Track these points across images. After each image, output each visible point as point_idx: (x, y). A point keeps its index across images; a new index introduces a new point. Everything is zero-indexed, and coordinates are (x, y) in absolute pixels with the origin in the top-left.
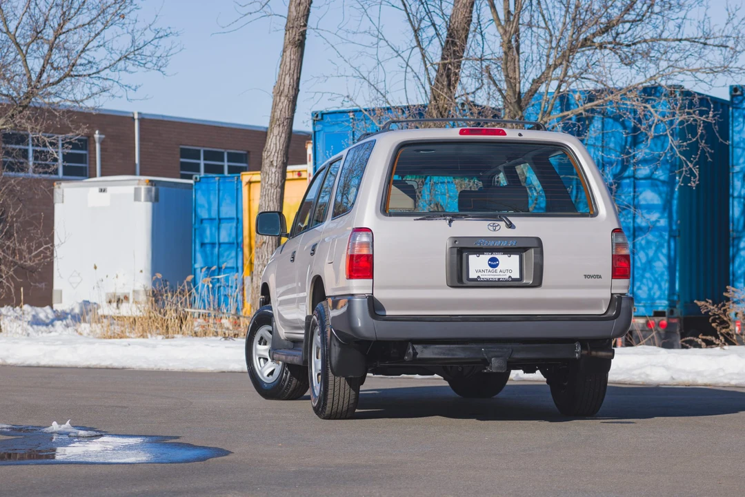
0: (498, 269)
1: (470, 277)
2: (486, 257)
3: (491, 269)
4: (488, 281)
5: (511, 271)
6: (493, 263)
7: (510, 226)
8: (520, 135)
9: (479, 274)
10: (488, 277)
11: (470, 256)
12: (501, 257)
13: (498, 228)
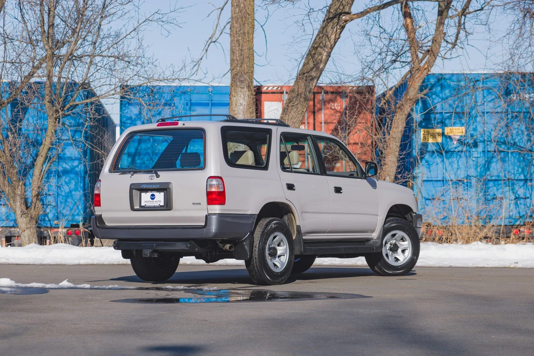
0: (155, 200)
1: (142, 205)
2: (149, 194)
3: (151, 200)
4: (149, 207)
5: (160, 201)
6: (153, 197)
7: (158, 176)
8: (184, 125)
9: (146, 203)
10: (149, 205)
11: (142, 194)
12: (156, 194)
13: (153, 178)
